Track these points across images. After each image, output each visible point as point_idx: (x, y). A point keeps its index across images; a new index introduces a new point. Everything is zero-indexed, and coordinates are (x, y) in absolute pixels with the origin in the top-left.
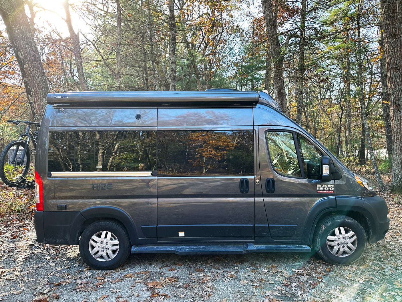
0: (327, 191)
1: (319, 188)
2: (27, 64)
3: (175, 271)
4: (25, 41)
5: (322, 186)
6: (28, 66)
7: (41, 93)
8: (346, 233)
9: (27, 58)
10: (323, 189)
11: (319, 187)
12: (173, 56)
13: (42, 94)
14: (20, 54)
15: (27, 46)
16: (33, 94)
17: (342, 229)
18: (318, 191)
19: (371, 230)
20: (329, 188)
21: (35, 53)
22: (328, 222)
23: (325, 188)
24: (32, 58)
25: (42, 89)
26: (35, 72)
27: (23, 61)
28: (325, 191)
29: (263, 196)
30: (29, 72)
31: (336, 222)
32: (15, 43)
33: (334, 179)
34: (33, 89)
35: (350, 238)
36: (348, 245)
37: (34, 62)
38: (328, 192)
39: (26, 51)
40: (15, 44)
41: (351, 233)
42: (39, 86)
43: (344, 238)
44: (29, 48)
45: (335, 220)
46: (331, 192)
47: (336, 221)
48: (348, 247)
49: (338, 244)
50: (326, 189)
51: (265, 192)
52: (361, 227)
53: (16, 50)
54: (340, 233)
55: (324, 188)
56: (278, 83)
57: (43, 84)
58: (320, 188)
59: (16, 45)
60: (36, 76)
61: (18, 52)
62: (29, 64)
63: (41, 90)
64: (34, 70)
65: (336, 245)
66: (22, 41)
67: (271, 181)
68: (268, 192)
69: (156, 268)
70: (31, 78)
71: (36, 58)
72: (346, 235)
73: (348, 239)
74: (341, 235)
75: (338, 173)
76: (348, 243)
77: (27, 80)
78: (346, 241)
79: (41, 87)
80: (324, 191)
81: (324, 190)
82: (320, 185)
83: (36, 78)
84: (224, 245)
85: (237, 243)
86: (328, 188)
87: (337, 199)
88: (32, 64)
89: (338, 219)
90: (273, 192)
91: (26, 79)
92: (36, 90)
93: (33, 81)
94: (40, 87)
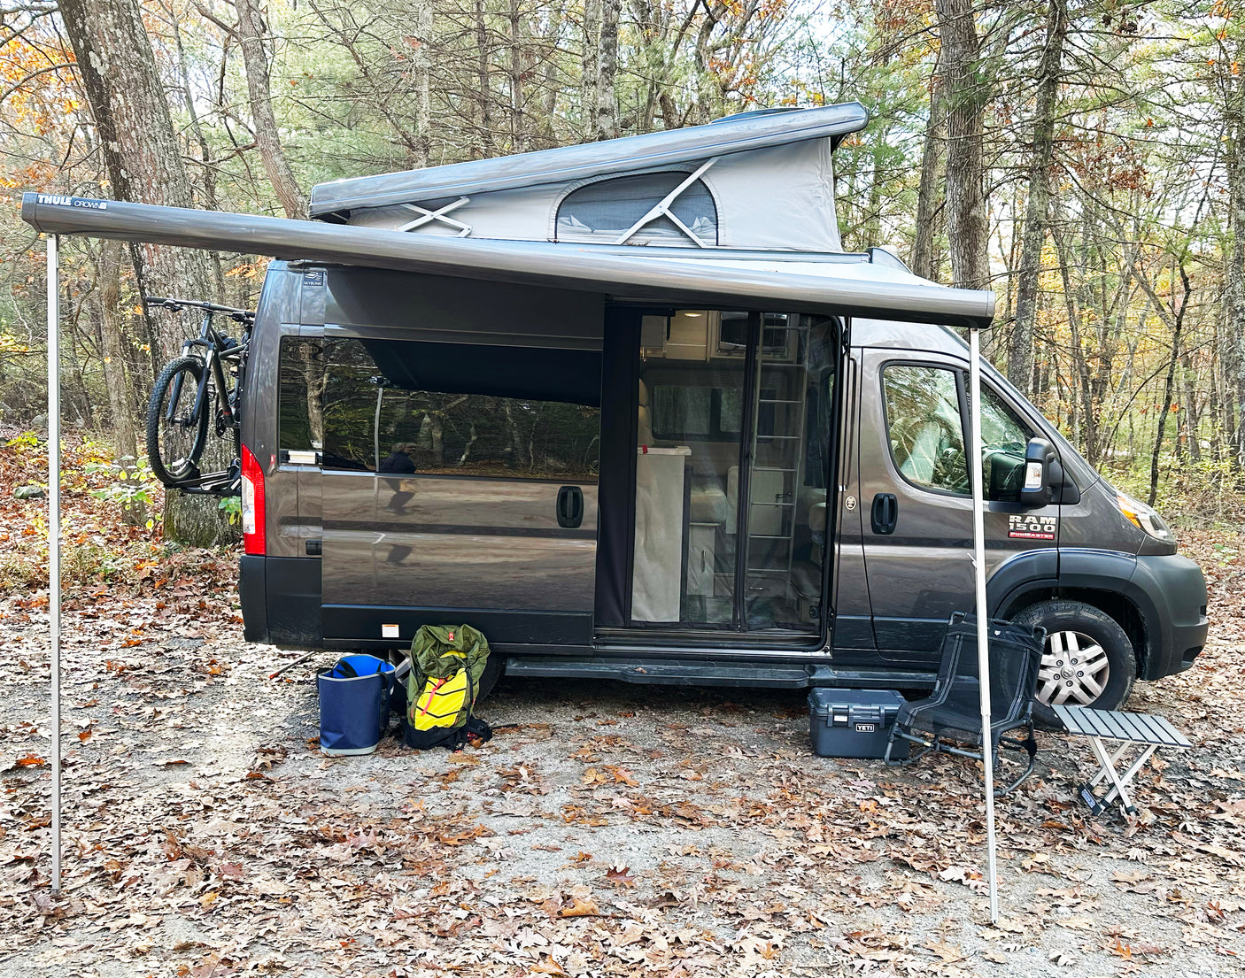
0: (1035, 533)
1: (1015, 526)
2: (119, 96)
3: (618, 727)
4: (113, 14)
5: (1023, 521)
6: (122, 102)
7: (165, 197)
8: (1080, 649)
9: (117, 75)
10: (1025, 528)
11: (1015, 523)
12: (605, 91)
13: (167, 200)
14: (98, 61)
15: (119, 33)
16: (140, 197)
17: (1071, 637)
18: (1012, 534)
19: (1148, 644)
20: (1043, 525)
21: (144, 59)
22: (1035, 617)
23: (1032, 526)
24: (136, 74)
25: (166, 183)
26: (146, 124)
27: (108, 83)
28: (1032, 532)
29: (862, 540)
30: (126, 122)
31: (1055, 618)
32: (78, 20)
33: (1060, 503)
34: (137, 181)
35: (1089, 662)
36: (1083, 679)
37: (141, 91)
38: (1038, 536)
39: (116, 49)
40: (81, 26)
41: (1096, 650)
42: (158, 173)
43: (1074, 662)
44: (124, 41)
45: (1054, 611)
46: (1046, 536)
47: (1057, 614)
48: (1083, 687)
49: (1057, 677)
50: (1035, 527)
51: (868, 531)
52: (1121, 633)
53: (82, 44)
54: (1065, 647)
55: (1028, 525)
56: (962, 181)
57: (169, 164)
58: (1018, 525)
59: (84, 28)
60: (150, 136)
61: (91, 54)
62: (125, 96)
63: (164, 186)
64: (143, 117)
65: (1051, 678)
66: (102, 15)
67: (886, 500)
68: (875, 529)
69: (569, 719)
70: (134, 145)
71: (149, 75)
72: (1081, 653)
73: (1085, 664)
74: (1065, 653)
75: (1070, 485)
76: (1082, 673)
77: (117, 150)
78: (1077, 668)
79: (165, 175)
80: (1028, 535)
81: (1028, 531)
82: (1019, 518)
83: (147, 144)
84: (750, 667)
85: (785, 662)
86: (1039, 527)
87: (1061, 555)
88: (134, 96)
89: (1062, 611)
90: (890, 531)
91: (114, 146)
92: (149, 183)
93: (138, 153)
94: (161, 176)
